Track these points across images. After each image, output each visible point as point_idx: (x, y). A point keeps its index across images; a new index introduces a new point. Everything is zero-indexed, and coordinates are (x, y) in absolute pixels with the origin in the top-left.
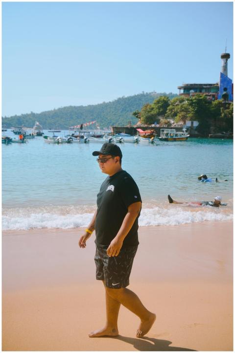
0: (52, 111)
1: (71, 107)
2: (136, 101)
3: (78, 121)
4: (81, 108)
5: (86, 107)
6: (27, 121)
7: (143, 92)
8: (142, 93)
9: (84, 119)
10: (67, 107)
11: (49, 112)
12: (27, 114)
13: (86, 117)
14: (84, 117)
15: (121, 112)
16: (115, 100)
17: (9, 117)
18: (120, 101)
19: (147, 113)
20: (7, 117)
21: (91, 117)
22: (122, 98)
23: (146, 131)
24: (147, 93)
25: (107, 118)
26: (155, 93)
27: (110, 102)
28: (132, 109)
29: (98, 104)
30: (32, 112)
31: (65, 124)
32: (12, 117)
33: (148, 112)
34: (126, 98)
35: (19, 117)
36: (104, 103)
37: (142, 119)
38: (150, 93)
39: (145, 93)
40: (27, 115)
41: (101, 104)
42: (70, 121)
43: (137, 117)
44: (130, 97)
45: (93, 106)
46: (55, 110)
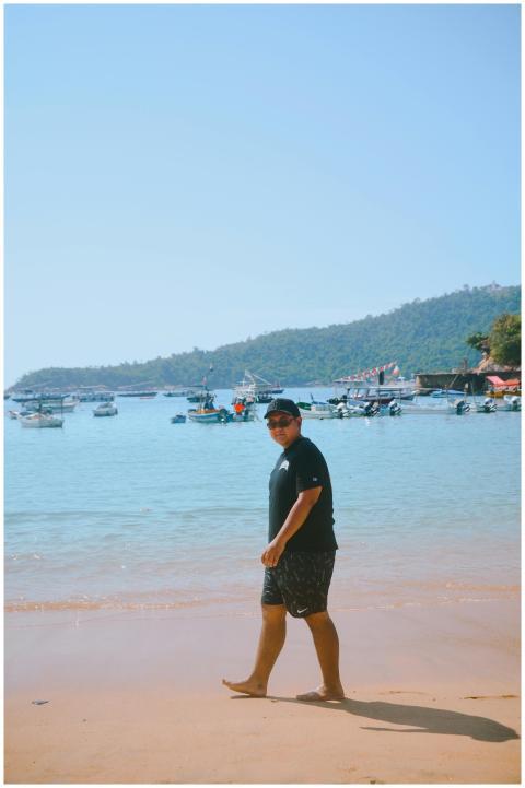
0: (242, 343)
1: (288, 332)
2: (450, 309)
3: (308, 366)
4: (313, 331)
5: (323, 329)
6: (185, 370)
7: (466, 286)
8: (463, 289)
9: (321, 359)
10: (278, 332)
11: (235, 346)
12: (184, 354)
13: (327, 353)
14: (322, 356)
15: (414, 338)
16: (397, 310)
17: (144, 362)
18: (408, 312)
19: (506, 336)
20: (139, 362)
21: (339, 354)
22: (414, 303)
23: (509, 382)
24: (475, 288)
25: (378, 355)
26: (497, 286)
27: (383, 315)
28: (441, 329)
29: (355, 323)
30: (196, 349)
31: (276, 374)
32: (149, 363)
33: (510, 334)
34: (424, 304)
35: (167, 361)
36: (369, 317)
37: (493, 352)
38: (485, 288)
39: (471, 289)
40: (185, 356)
41: (361, 322)
42: (287, 365)
43: (479, 348)
44: (433, 299)
45: (341, 326)
46: (249, 341)
